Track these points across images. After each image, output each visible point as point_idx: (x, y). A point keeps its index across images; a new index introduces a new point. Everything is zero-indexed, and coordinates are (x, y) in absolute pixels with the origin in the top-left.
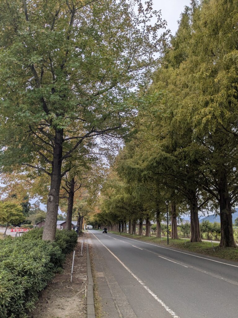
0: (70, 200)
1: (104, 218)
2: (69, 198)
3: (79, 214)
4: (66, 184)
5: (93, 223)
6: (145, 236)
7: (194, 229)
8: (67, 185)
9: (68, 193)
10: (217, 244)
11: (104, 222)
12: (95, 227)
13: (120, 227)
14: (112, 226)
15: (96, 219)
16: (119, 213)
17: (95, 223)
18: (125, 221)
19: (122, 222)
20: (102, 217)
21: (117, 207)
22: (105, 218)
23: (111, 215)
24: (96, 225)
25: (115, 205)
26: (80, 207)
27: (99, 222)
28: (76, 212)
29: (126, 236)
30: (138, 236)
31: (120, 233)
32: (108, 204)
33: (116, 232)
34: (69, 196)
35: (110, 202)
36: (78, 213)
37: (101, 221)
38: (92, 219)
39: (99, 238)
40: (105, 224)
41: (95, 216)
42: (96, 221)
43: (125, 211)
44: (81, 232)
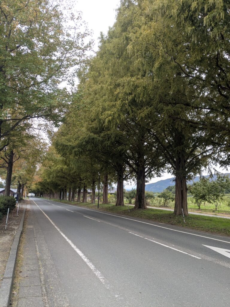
0: (9, 169)
1: (45, 187)
2: (8, 168)
3: (19, 182)
4: (5, 155)
5: (35, 191)
6: (82, 202)
7: (119, 195)
8: (6, 157)
9: (7, 163)
10: (132, 206)
11: (46, 190)
12: (37, 195)
13: (61, 194)
14: (53, 194)
15: (38, 187)
16: (60, 182)
17: (37, 191)
18: (66, 190)
19: (63, 190)
20: (44, 186)
21: (57, 177)
22: (47, 186)
23: (53, 183)
24: (39, 193)
25: (55, 175)
26: (20, 176)
27: (41, 190)
28: (16, 180)
29: (65, 203)
30: (76, 203)
31: (60, 200)
32: (49, 174)
33: (57, 200)
34: (8, 166)
35: (50, 172)
36: (17, 181)
37: (43, 189)
38: (33, 187)
39: (38, 204)
40: (47, 192)
41: (36, 184)
42: (38, 189)
43: (65, 180)
44: (21, 199)
